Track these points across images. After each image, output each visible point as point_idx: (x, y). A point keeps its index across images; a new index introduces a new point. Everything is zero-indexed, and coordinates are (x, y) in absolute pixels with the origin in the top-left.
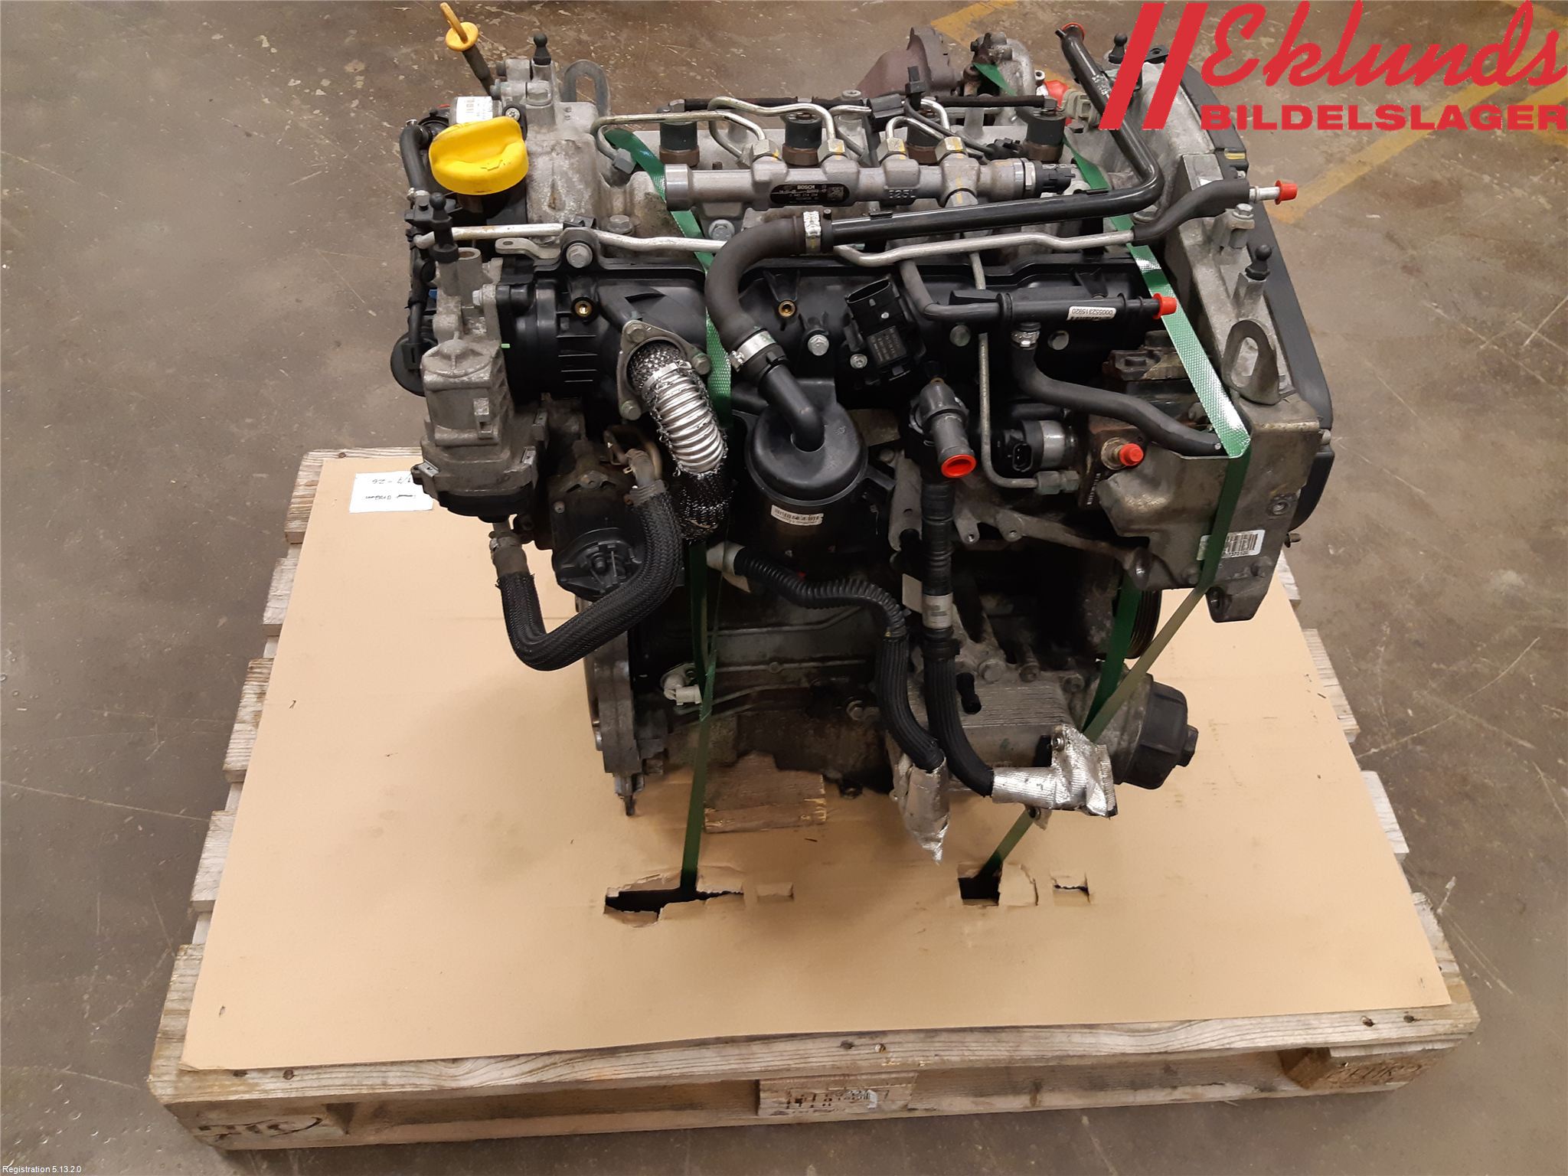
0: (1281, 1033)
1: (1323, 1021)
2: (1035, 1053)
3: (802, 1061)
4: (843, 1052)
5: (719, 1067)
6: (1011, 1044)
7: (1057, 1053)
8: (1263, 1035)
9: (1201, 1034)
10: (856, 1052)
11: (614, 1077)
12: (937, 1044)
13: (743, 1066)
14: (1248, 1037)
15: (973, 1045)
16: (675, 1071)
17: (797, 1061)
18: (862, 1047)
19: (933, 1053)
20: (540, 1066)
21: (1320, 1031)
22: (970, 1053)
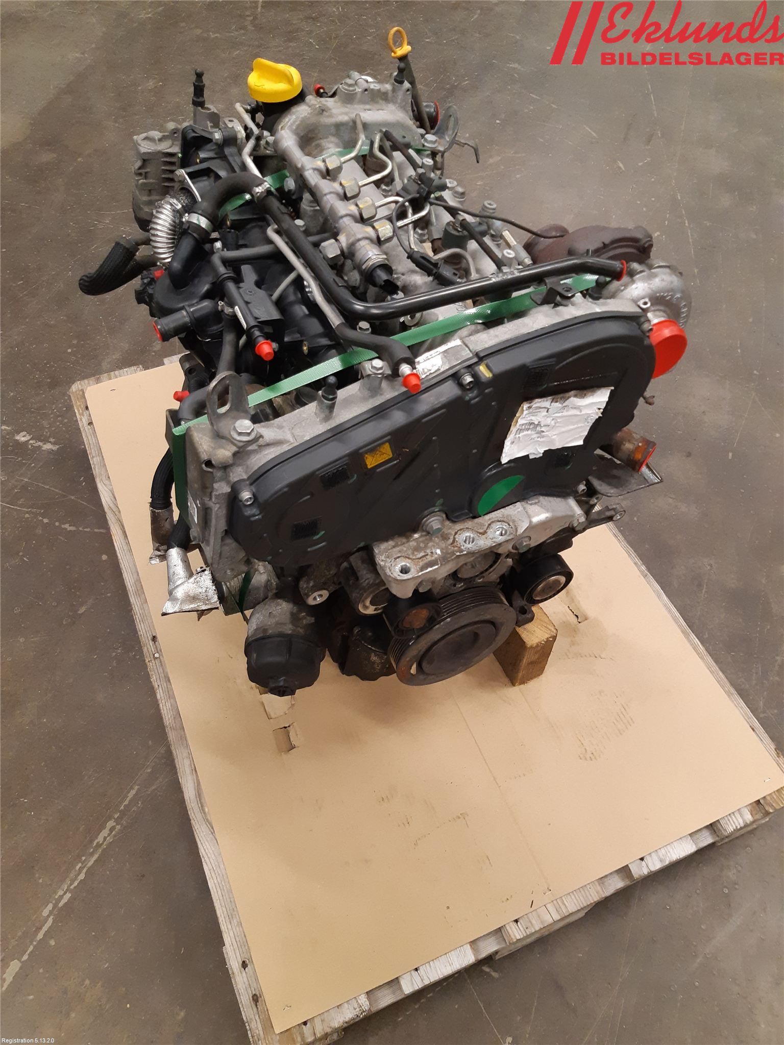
0: (221, 898)
1: (237, 928)
2: (171, 740)
3: (141, 620)
4: (150, 638)
5: (129, 583)
6: (174, 725)
7: (174, 752)
8: (217, 885)
9: (208, 841)
10: (151, 644)
11: (114, 540)
12: (165, 684)
13: (132, 593)
14: (213, 875)
15: (169, 705)
16: (123, 565)
17: (140, 618)
18: (155, 647)
19: (159, 684)
20: (114, 510)
21: (230, 927)
22: (164, 704)
